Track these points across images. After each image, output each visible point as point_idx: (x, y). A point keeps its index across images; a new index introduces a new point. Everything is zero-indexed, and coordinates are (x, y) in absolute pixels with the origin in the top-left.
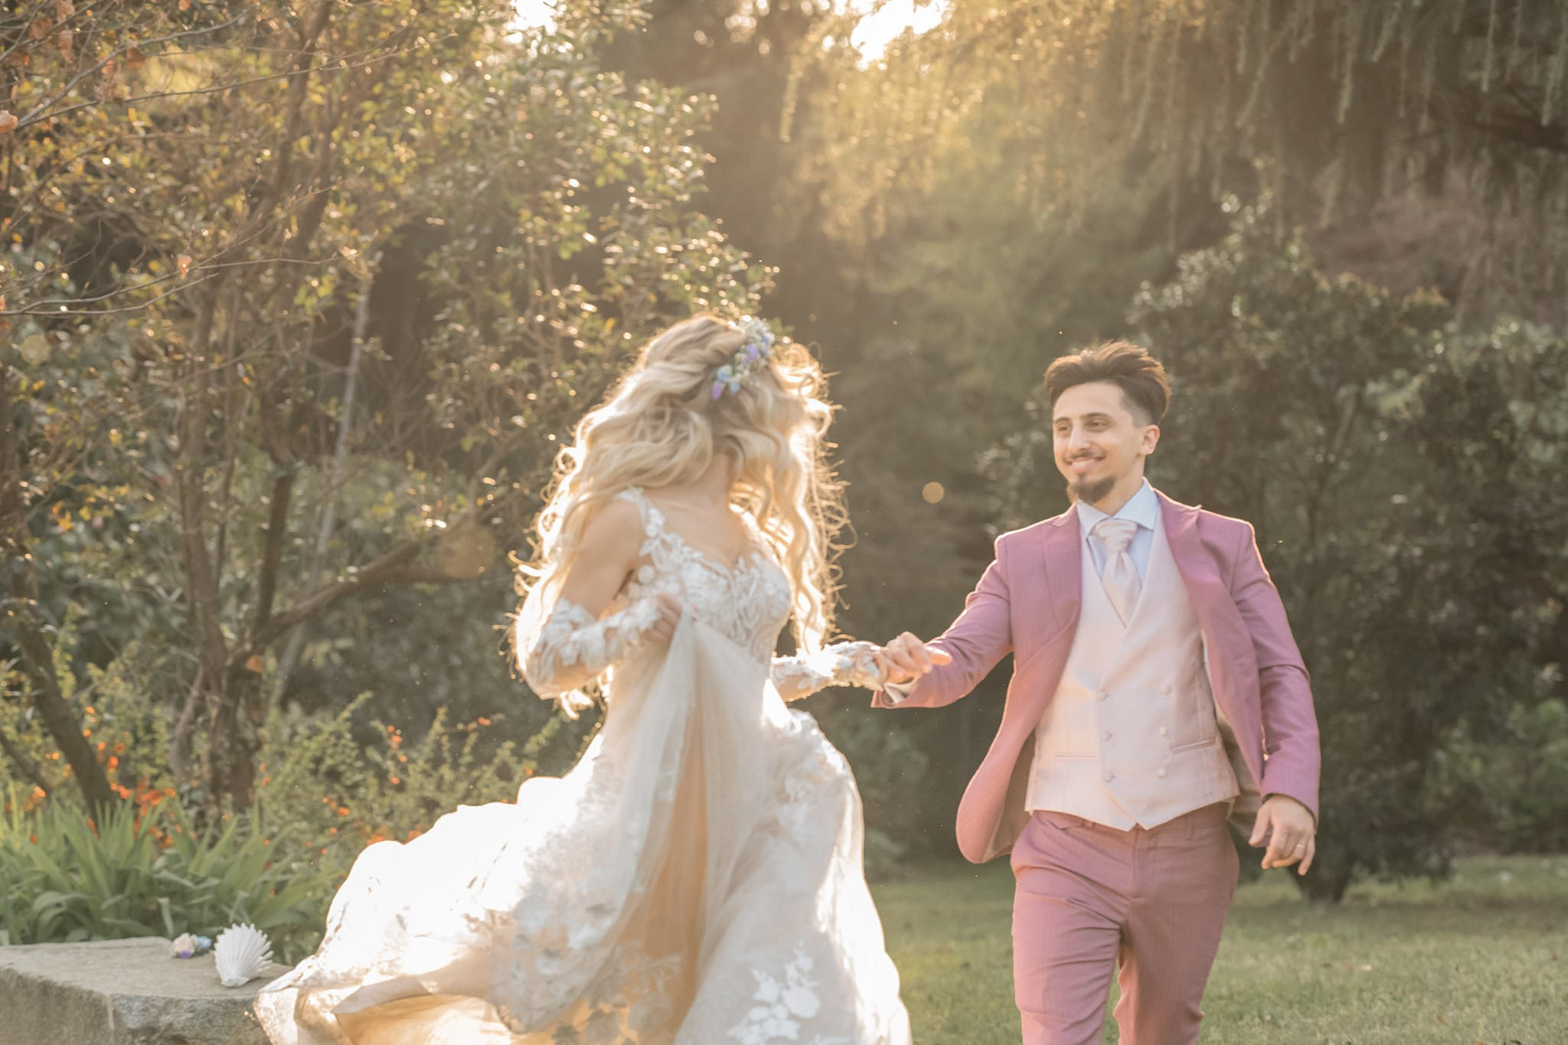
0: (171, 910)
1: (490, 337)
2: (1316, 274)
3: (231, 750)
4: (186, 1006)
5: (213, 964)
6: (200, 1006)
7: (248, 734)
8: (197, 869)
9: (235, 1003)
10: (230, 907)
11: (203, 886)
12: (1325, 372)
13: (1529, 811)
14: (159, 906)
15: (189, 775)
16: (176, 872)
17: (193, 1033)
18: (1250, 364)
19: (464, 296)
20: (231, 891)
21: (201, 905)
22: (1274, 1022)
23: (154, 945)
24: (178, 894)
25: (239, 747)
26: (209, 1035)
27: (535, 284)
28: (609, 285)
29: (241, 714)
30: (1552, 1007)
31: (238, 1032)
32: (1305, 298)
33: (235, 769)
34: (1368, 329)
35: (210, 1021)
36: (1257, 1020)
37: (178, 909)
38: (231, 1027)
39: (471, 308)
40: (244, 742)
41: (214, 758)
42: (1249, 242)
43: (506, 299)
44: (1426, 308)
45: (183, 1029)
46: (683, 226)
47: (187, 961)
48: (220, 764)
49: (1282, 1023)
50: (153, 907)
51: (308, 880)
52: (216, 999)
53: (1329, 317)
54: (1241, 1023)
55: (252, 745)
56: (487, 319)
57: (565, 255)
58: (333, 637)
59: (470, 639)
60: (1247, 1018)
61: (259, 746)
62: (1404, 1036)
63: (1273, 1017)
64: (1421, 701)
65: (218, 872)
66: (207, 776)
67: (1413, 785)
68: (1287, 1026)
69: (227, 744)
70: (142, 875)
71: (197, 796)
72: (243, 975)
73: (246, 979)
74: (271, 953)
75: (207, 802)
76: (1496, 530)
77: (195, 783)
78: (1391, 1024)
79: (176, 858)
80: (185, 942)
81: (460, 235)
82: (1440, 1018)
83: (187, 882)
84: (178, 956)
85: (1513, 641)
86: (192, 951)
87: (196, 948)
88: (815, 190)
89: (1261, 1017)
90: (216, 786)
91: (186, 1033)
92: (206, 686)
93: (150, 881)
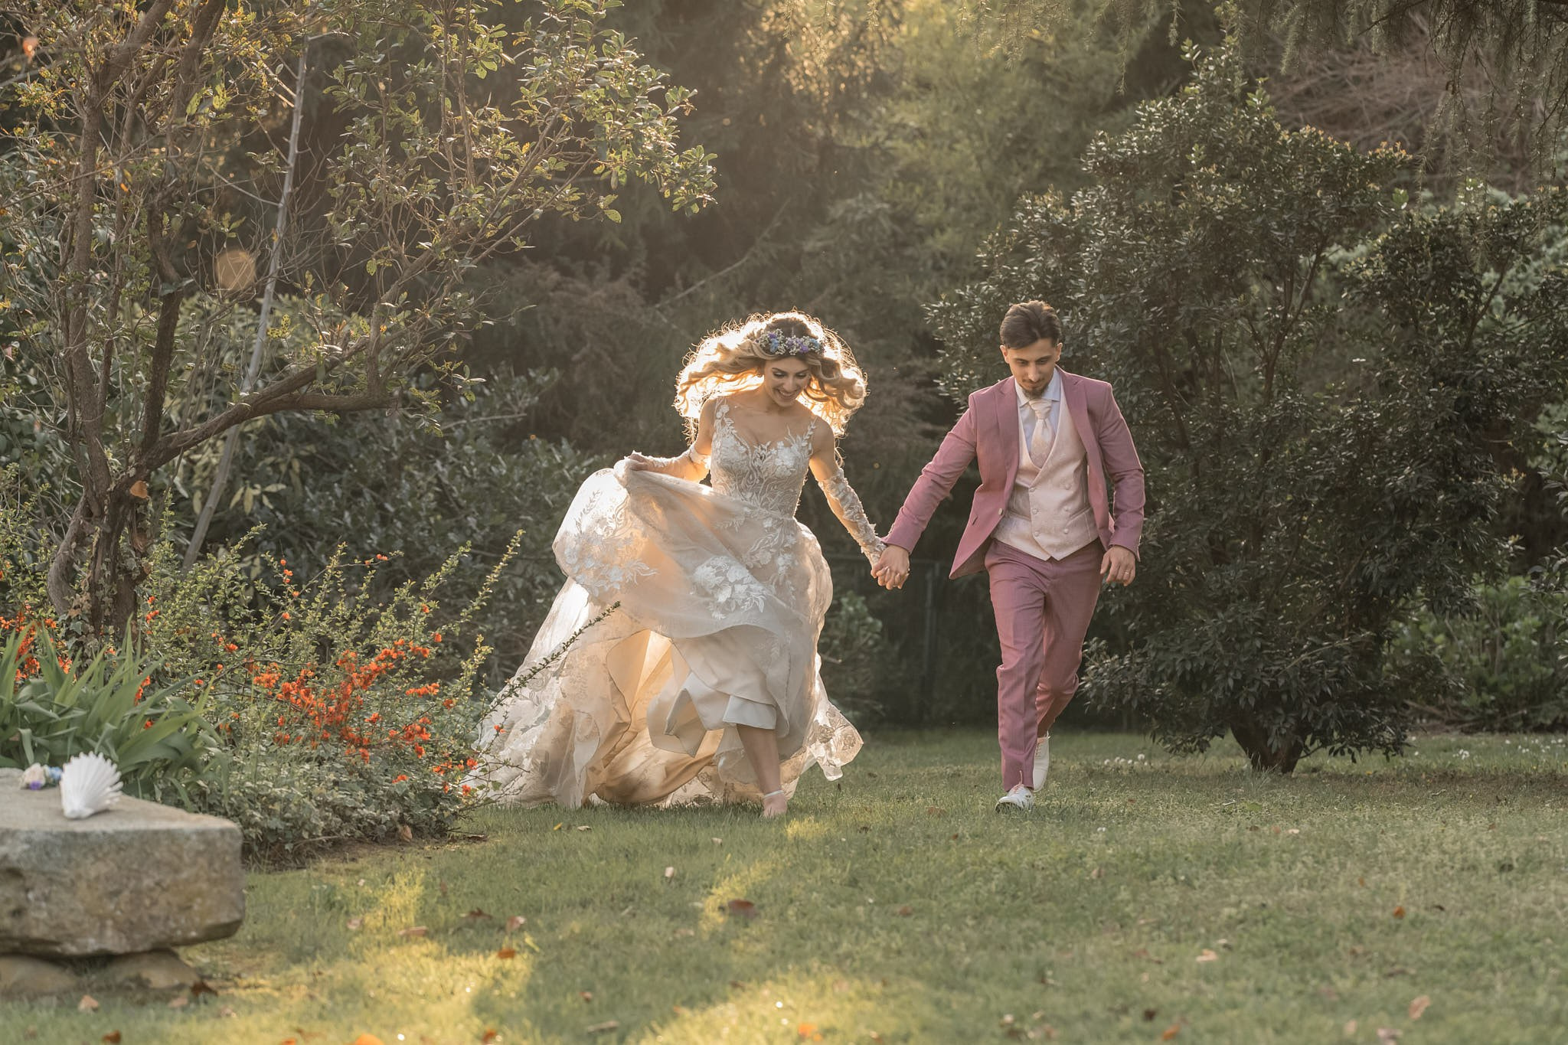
0: (33, 742)
1: (397, 156)
2: (1278, 126)
3: (114, 578)
4: (23, 837)
5: (59, 796)
6: (36, 837)
7: (131, 563)
8: (63, 699)
9: (74, 835)
10: (97, 740)
11: (67, 717)
12: (1284, 226)
13: (1493, 689)
14: (21, 735)
15: (67, 605)
16: (39, 702)
17: (29, 867)
18: (1206, 216)
19: (372, 113)
20: (99, 724)
21: (65, 737)
22: (1188, 883)
23: (7, 776)
24: (41, 725)
25: (121, 577)
26: (46, 868)
27: (448, 103)
28: (526, 106)
29: (123, 543)
30: (1481, 873)
31: (78, 865)
32: (1264, 151)
33: (117, 599)
34: (1329, 183)
35: (47, 854)
36: (1171, 880)
37: (40, 740)
38: (70, 860)
39: (378, 124)
40: (127, 572)
41: (94, 587)
42: (1210, 92)
43: (415, 118)
44: (1390, 162)
45: (18, 861)
46: (598, 42)
47: (37, 793)
48: (100, 593)
49: (1197, 884)
50: (16, 738)
51: (180, 714)
52: (55, 831)
53: (1289, 170)
54: (1153, 883)
55: (135, 575)
56: (395, 136)
57: (481, 74)
58: (266, 481)
59: (406, 486)
60: (1160, 879)
61: (143, 576)
62: (1322, 898)
63: (1187, 877)
64: (1376, 568)
65: (83, 703)
66: (87, 606)
67: (1369, 656)
68: (1202, 887)
69: (108, 573)
70: (5, 703)
71: (76, 626)
72: (88, 806)
73: (89, 811)
74: (120, 785)
75: (86, 633)
76: (1457, 393)
77: (73, 613)
78: (1310, 887)
79: (43, 688)
80: (36, 772)
81: (367, 49)
82: (1362, 882)
83: (51, 713)
84: (28, 787)
85: (1475, 508)
86: (43, 782)
87: (47, 779)
88: (778, 42)
89: (1175, 878)
90: (95, 616)
91: (22, 865)
92: (88, 514)
93: (13, 711)
